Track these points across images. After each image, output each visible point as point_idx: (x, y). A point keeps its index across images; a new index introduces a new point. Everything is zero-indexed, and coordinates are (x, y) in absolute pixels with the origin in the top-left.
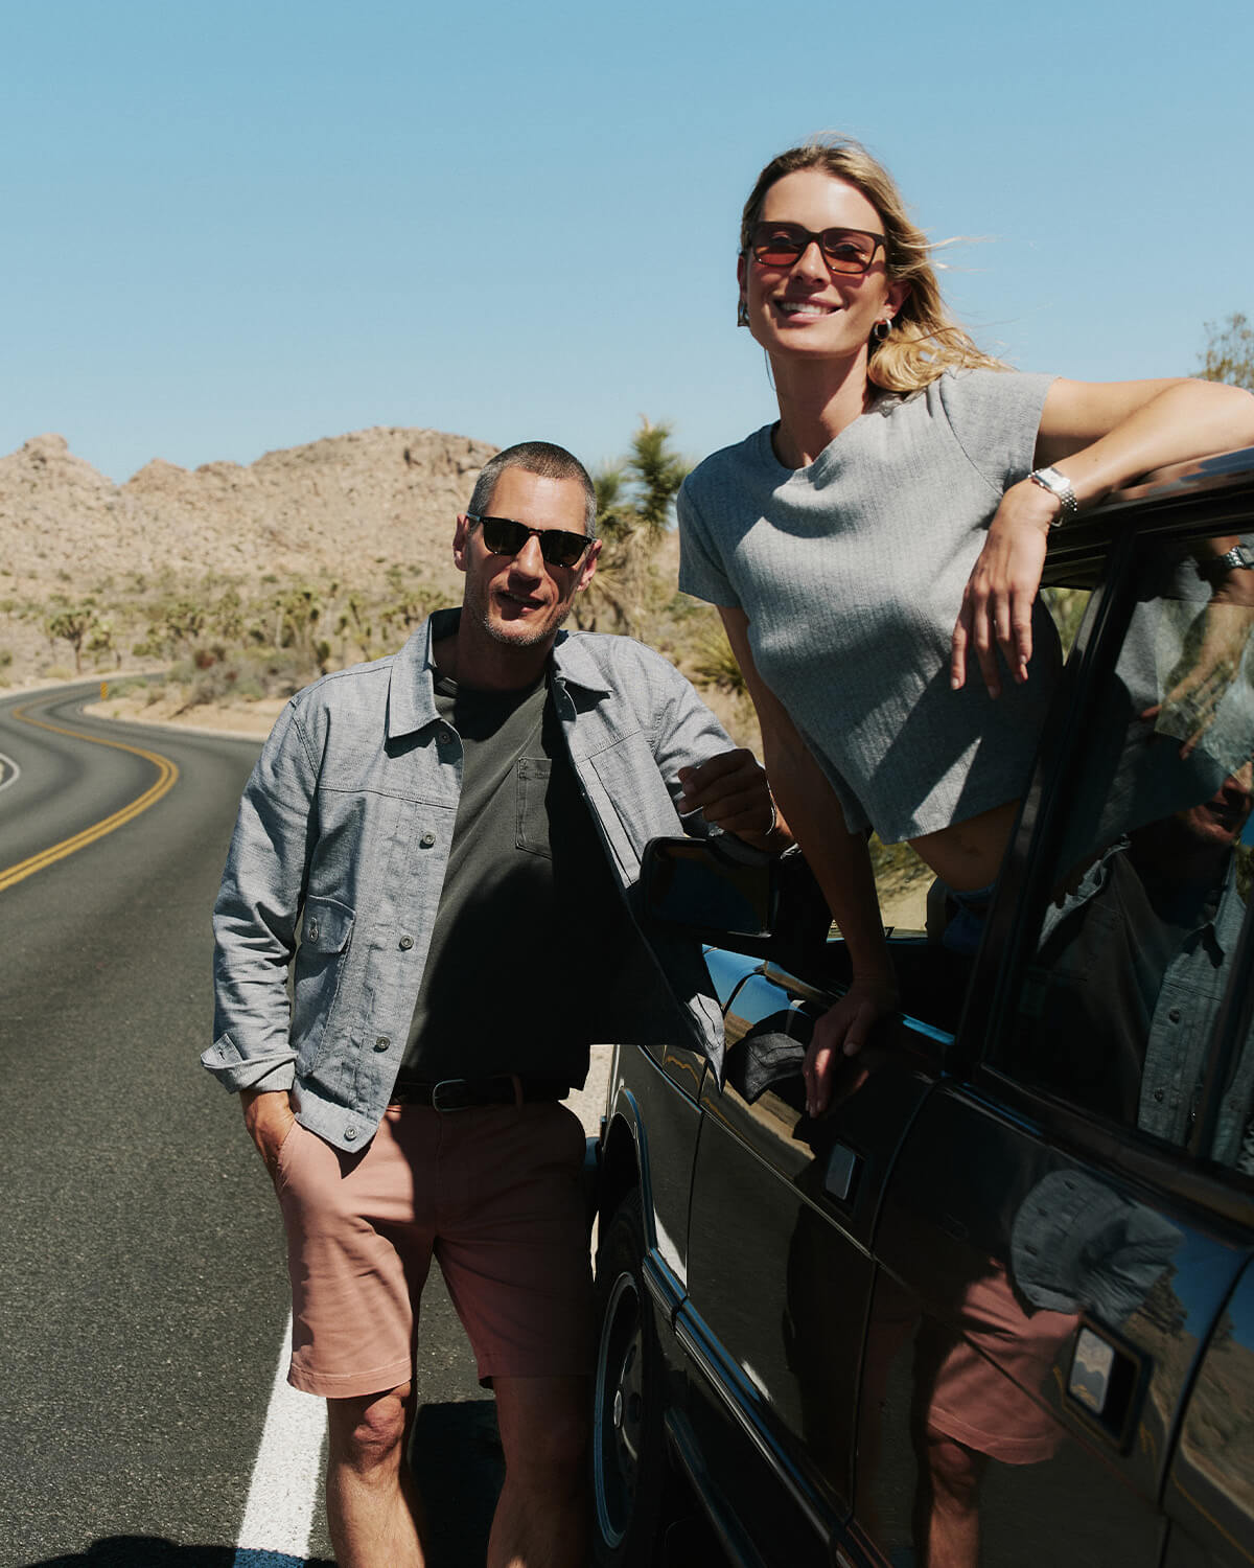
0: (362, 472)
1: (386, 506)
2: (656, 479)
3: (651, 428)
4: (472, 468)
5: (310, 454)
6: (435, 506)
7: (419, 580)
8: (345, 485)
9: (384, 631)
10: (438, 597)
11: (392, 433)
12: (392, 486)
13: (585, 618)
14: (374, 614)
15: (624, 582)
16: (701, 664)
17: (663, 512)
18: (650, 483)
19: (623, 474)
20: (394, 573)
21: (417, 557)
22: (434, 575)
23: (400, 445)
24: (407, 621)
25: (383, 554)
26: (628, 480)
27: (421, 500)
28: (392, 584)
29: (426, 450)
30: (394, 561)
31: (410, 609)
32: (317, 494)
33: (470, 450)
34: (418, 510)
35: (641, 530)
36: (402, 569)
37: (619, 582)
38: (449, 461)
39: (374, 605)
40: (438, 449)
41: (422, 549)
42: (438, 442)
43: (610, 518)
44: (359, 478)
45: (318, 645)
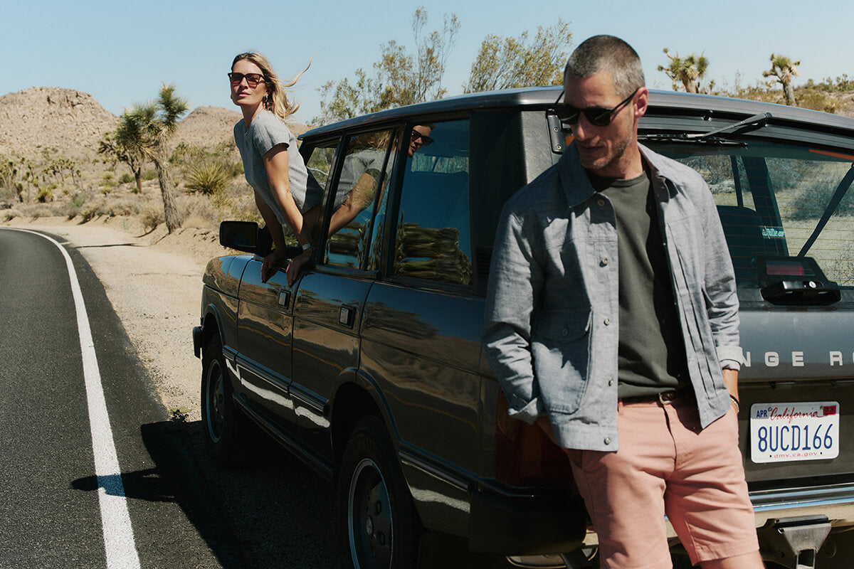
0: (29, 107)
1: (40, 122)
2: (170, 108)
3: (167, 88)
4: (78, 104)
5: (4, 100)
6: (63, 121)
7: (57, 154)
8: (21, 114)
9: (44, 177)
10: (67, 162)
11: (41, 90)
12: (42, 114)
13: (136, 168)
14: (38, 171)
15: (159, 151)
16: (189, 184)
17: (173, 122)
18: (167, 110)
19: (156, 107)
20: (45, 152)
21: (56, 144)
22: (64, 152)
23: (45, 95)
24: (54, 173)
25: (40, 144)
26: (159, 109)
27: (56, 119)
28: (45, 157)
29: (57, 97)
30: (45, 147)
31: (55, 167)
32: (8, 118)
33: (77, 96)
34: (55, 123)
35: (164, 130)
36: (49, 150)
37: (156, 151)
38: (68, 101)
39: (37, 167)
40: (63, 96)
41: (57, 141)
42: (62, 92)
43: (151, 125)
44: (28, 111)
45: (17, 185)
